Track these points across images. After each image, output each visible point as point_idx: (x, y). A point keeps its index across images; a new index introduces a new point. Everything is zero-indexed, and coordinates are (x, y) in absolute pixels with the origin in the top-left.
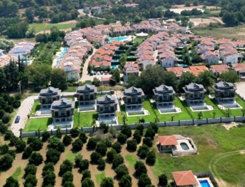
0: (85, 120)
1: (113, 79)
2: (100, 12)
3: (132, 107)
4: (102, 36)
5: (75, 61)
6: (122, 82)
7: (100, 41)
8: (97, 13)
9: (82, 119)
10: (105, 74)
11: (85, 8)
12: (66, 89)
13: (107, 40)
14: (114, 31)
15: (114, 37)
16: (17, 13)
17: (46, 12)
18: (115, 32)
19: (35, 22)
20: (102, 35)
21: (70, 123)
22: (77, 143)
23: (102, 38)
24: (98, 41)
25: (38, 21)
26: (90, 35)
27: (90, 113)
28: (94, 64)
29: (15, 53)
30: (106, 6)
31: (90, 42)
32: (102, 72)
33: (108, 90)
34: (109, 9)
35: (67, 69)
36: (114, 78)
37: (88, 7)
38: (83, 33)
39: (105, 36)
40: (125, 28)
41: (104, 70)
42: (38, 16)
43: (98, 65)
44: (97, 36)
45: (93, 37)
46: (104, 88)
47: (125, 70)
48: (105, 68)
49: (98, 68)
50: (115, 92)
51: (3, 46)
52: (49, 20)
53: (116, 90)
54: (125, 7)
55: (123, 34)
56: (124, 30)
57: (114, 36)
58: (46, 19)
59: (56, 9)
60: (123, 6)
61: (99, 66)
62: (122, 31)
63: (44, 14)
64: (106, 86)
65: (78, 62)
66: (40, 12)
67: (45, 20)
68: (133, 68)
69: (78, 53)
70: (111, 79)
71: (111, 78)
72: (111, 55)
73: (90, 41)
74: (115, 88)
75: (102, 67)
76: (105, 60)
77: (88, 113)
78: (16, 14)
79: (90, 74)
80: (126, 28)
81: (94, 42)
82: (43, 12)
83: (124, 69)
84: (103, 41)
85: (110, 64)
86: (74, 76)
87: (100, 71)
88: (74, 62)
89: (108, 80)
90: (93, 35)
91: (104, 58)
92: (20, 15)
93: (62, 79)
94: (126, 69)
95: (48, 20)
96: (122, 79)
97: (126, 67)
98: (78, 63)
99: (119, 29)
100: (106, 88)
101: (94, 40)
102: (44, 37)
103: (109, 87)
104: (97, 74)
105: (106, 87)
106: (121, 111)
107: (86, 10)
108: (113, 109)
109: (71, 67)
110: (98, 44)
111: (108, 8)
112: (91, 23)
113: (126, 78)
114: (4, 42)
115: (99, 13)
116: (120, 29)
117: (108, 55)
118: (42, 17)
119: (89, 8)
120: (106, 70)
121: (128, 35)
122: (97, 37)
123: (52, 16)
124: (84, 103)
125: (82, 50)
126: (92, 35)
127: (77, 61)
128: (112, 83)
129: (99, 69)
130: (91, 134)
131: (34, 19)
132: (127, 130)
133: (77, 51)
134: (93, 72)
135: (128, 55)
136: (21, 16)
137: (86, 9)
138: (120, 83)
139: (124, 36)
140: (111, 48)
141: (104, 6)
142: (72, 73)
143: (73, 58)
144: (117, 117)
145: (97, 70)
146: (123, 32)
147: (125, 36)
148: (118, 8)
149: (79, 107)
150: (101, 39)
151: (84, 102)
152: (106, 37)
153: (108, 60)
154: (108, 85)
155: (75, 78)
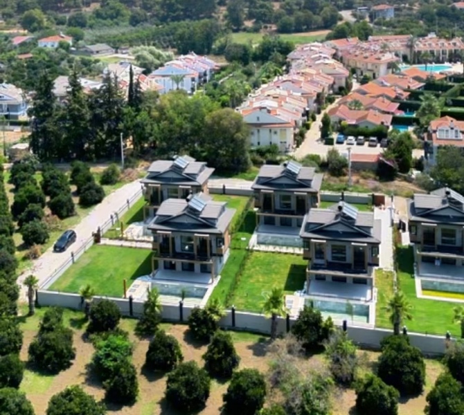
0: (258, 281)
1: (388, 160)
2: (390, 16)
3: (437, 263)
4: (380, 55)
5: (288, 99)
6: (415, 173)
7: (374, 68)
8: (384, 18)
9: (250, 277)
10: (370, 146)
11: (356, 8)
12: (244, 171)
13: (392, 66)
14: (416, 49)
15: (414, 63)
16: (215, 13)
17: (270, 12)
18: (419, 52)
19: (245, 30)
20: (381, 52)
21: (207, 284)
22: (182, 378)
23: (379, 59)
24: (370, 67)
25: (251, 28)
26: (351, 51)
27: (285, 257)
28: (343, 116)
29: (164, 76)
30: (407, 5)
31: (350, 68)
32: (361, 138)
33: (365, 191)
34: (415, 12)
35: (258, 118)
36: (393, 156)
37: (365, 6)
38: (337, 50)
39: (389, 57)
40: (446, 44)
41: (367, 135)
42: (254, 20)
43: (352, 119)
44: (367, 54)
45: (356, 56)
46: (357, 182)
47: (430, 137)
48: (371, 129)
49: (350, 125)
50: (387, 199)
51: (146, 62)
52: (274, 28)
53: (393, 195)
54: (454, 9)
55: (441, 58)
56: (444, 48)
57: (416, 61)
58: (269, 25)
59: (290, 6)
60: (450, 6)
61: (354, 123)
62: (438, 51)
63: (265, 15)
64: (364, 178)
65: (296, 105)
66: (258, 11)
67: (266, 27)
68: (456, 131)
69: (302, 85)
70: (381, 158)
71: (383, 155)
72: (396, 99)
73: (350, 66)
74: (392, 189)
75: (362, 127)
76: (374, 108)
77: (278, 257)
78: (213, 14)
79: (324, 141)
80: (449, 44)
81: (360, 68)
82: (263, 10)
83: (425, 135)
84: (383, 69)
85: (388, 120)
86: (276, 139)
87: (356, 135)
88: (283, 103)
89: (373, 160)
90: (358, 53)
91: (374, 105)
92: (219, 17)
93: (233, 140)
94: (434, 135)
95: (271, 27)
96: (419, 165)
97: (434, 128)
98: (297, 107)
99: (430, 45)
100: (363, 185)
101: (359, 65)
102: (243, 52)
103: (372, 183)
104: (345, 142)
105: (361, 181)
106: (396, 269)
107: (358, 13)
108: (363, 261)
109: (269, 111)
110: (369, 74)
111: (411, 9)
112: (362, 31)
113: (432, 162)
114: (152, 53)
115: (388, 19)
116: (434, 45)
117: (388, 98)
118: (261, 22)
119: (366, 8)
120: (373, 134)
121: (455, 62)
122: (366, 58)
123: (280, 18)
124: (277, 222)
125: (317, 79)
126: (355, 52)
127: (292, 101)
128: (384, 172)
129: (356, 130)
130: (261, 340)
131: (243, 24)
132: (404, 363)
133: (302, 79)
134: (335, 136)
135: (447, 105)
136: (221, 18)
137: (358, 11)
138: (410, 176)
139: (443, 62)
140: (400, 84)
141: (403, 5)
142: (270, 131)
143: (285, 93)
144: (375, 289)
145: (347, 131)
146: (441, 52)
147: (447, 64)
148: (435, 10)
149: (257, 231)
150: (377, 61)
151: (278, 216)
152: (392, 58)
153: (386, 110)
154: (372, 175)
155: (279, 145)
